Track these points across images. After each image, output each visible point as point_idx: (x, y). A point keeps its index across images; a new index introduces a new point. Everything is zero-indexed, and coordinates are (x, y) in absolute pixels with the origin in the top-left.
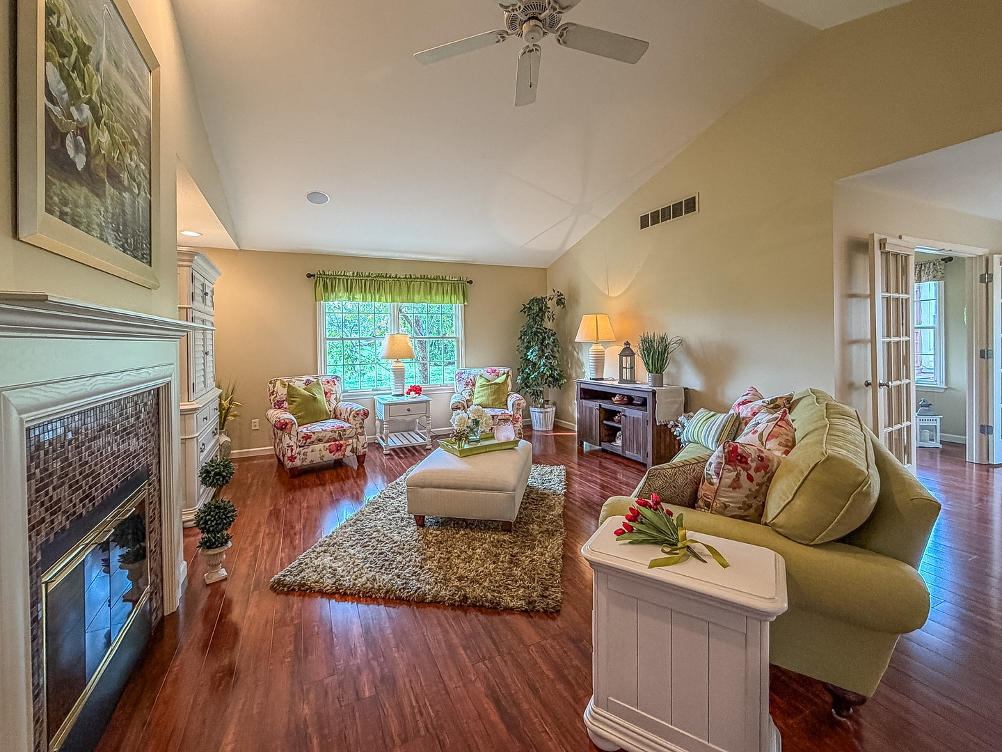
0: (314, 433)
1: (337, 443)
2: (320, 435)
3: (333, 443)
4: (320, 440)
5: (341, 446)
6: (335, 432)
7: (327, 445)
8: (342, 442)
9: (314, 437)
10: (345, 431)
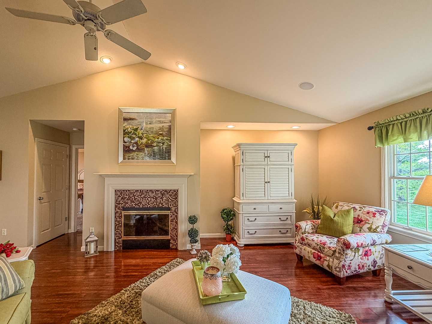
0: (307, 239)
1: (319, 254)
2: (310, 242)
3: (317, 252)
4: (309, 245)
5: (321, 257)
6: (318, 245)
7: (313, 251)
8: (322, 255)
9: (306, 241)
10: (324, 248)
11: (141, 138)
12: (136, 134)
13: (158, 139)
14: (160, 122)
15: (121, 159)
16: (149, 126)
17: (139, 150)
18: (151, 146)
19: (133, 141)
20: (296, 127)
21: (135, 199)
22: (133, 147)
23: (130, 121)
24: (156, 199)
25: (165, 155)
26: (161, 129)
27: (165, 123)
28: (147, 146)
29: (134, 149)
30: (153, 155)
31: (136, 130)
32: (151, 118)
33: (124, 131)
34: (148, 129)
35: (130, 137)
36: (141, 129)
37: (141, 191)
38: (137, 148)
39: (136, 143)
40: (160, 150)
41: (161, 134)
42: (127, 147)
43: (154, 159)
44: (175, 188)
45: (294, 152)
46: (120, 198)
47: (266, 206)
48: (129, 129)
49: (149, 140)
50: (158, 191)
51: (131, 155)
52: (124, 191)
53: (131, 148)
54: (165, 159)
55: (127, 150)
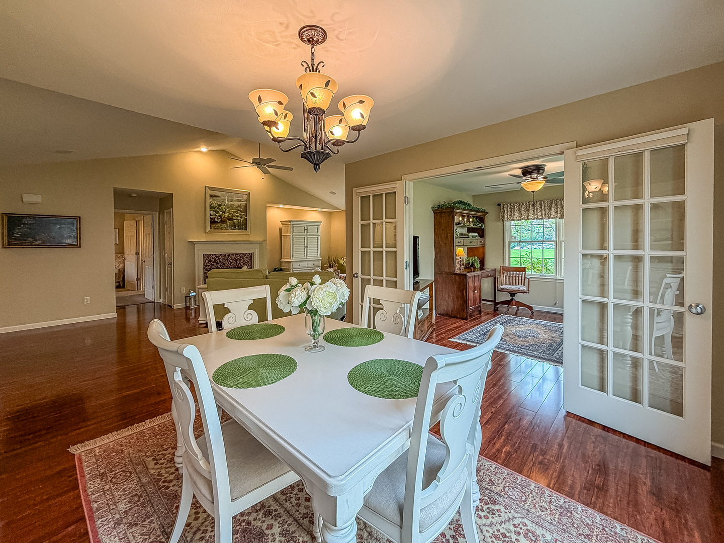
11: (224, 212)
12: (219, 209)
13: (237, 213)
14: (239, 201)
15: (208, 229)
16: (230, 203)
17: (223, 222)
18: (232, 219)
19: (217, 215)
20: (320, 210)
21: (220, 262)
22: (218, 219)
23: (215, 198)
24: (236, 260)
25: (243, 226)
26: (240, 206)
27: (242, 201)
28: (229, 219)
29: (219, 221)
30: (234, 227)
31: (220, 205)
32: (231, 197)
33: (210, 205)
34: (229, 206)
35: (215, 211)
36: (224, 205)
37: (225, 255)
38: (221, 220)
39: (220, 216)
40: (239, 223)
41: (239, 210)
42: (212, 219)
43: (234, 229)
44: (250, 252)
45: (320, 227)
46: (207, 261)
47: (305, 263)
48: (214, 204)
49: (230, 214)
50: (237, 254)
51: (216, 225)
52: (210, 255)
53: (216, 220)
54: (243, 230)
55: (213, 222)
